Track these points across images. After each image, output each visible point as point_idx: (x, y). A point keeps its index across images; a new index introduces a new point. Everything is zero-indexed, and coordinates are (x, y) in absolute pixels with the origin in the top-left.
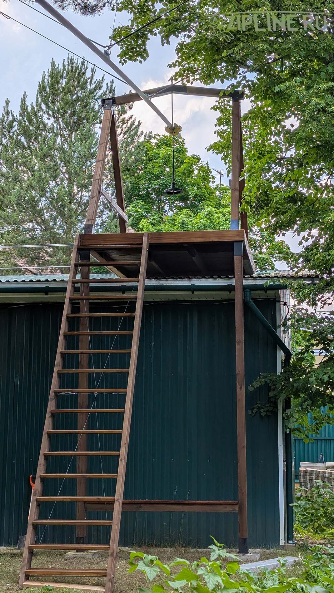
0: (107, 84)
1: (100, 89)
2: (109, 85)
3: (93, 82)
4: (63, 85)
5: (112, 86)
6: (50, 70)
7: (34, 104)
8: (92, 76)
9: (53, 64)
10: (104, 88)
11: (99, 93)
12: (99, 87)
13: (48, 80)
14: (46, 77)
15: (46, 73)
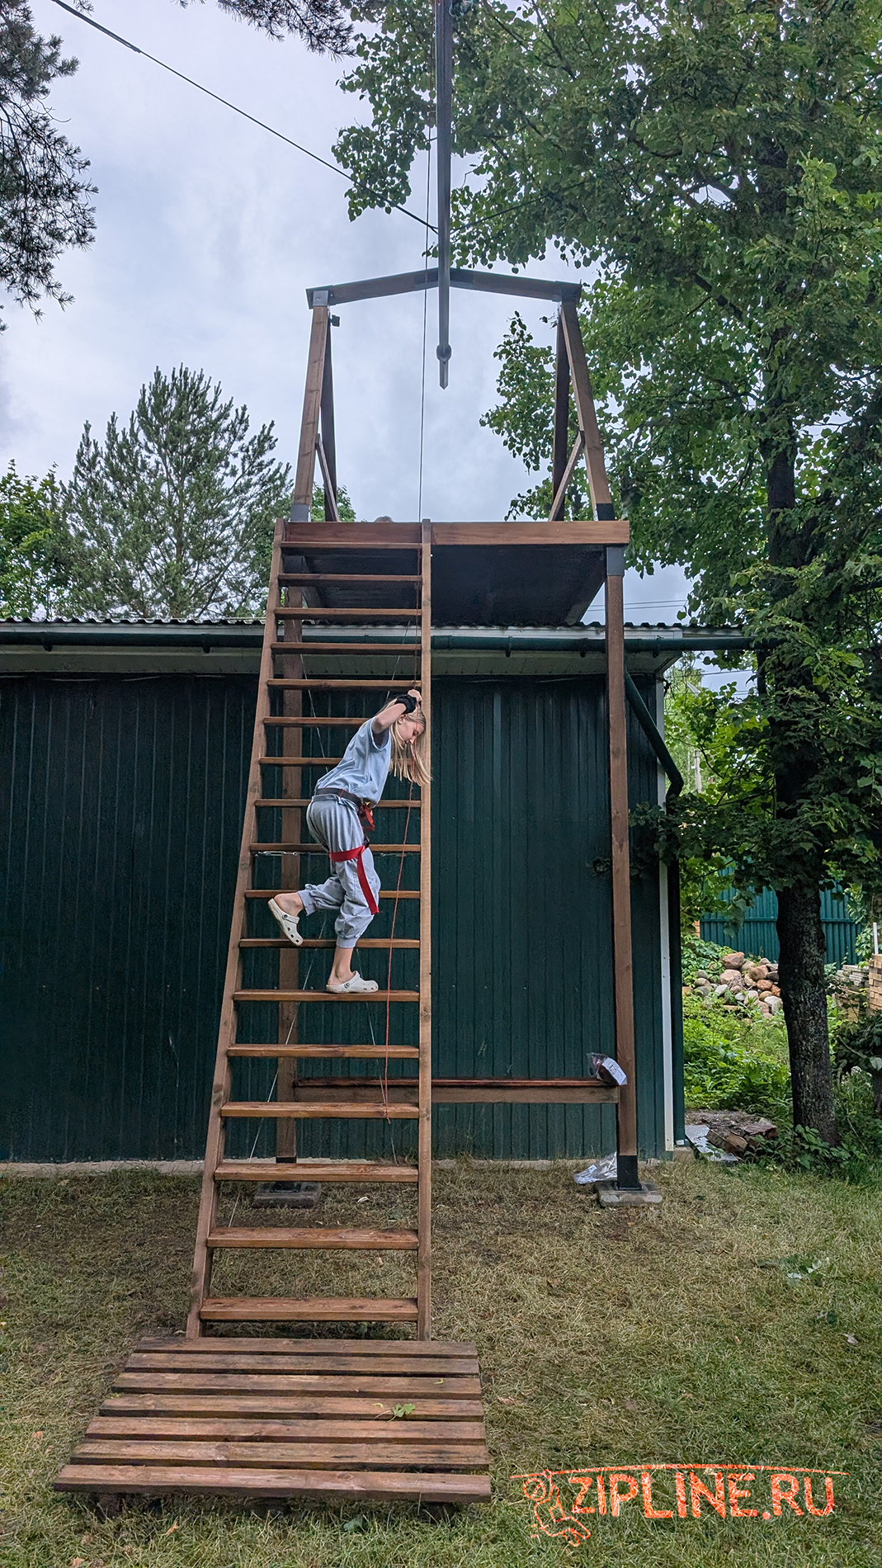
0: (237, 411)
1: (226, 418)
2: (240, 412)
3: (216, 407)
4: (173, 409)
5: (243, 414)
6: (153, 382)
7: (128, 431)
8: (216, 400)
9: (158, 375)
10: (232, 416)
11: (225, 424)
12: (224, 415)
13: (150, 400)
14: (147, 394)
15: (147, 387)
